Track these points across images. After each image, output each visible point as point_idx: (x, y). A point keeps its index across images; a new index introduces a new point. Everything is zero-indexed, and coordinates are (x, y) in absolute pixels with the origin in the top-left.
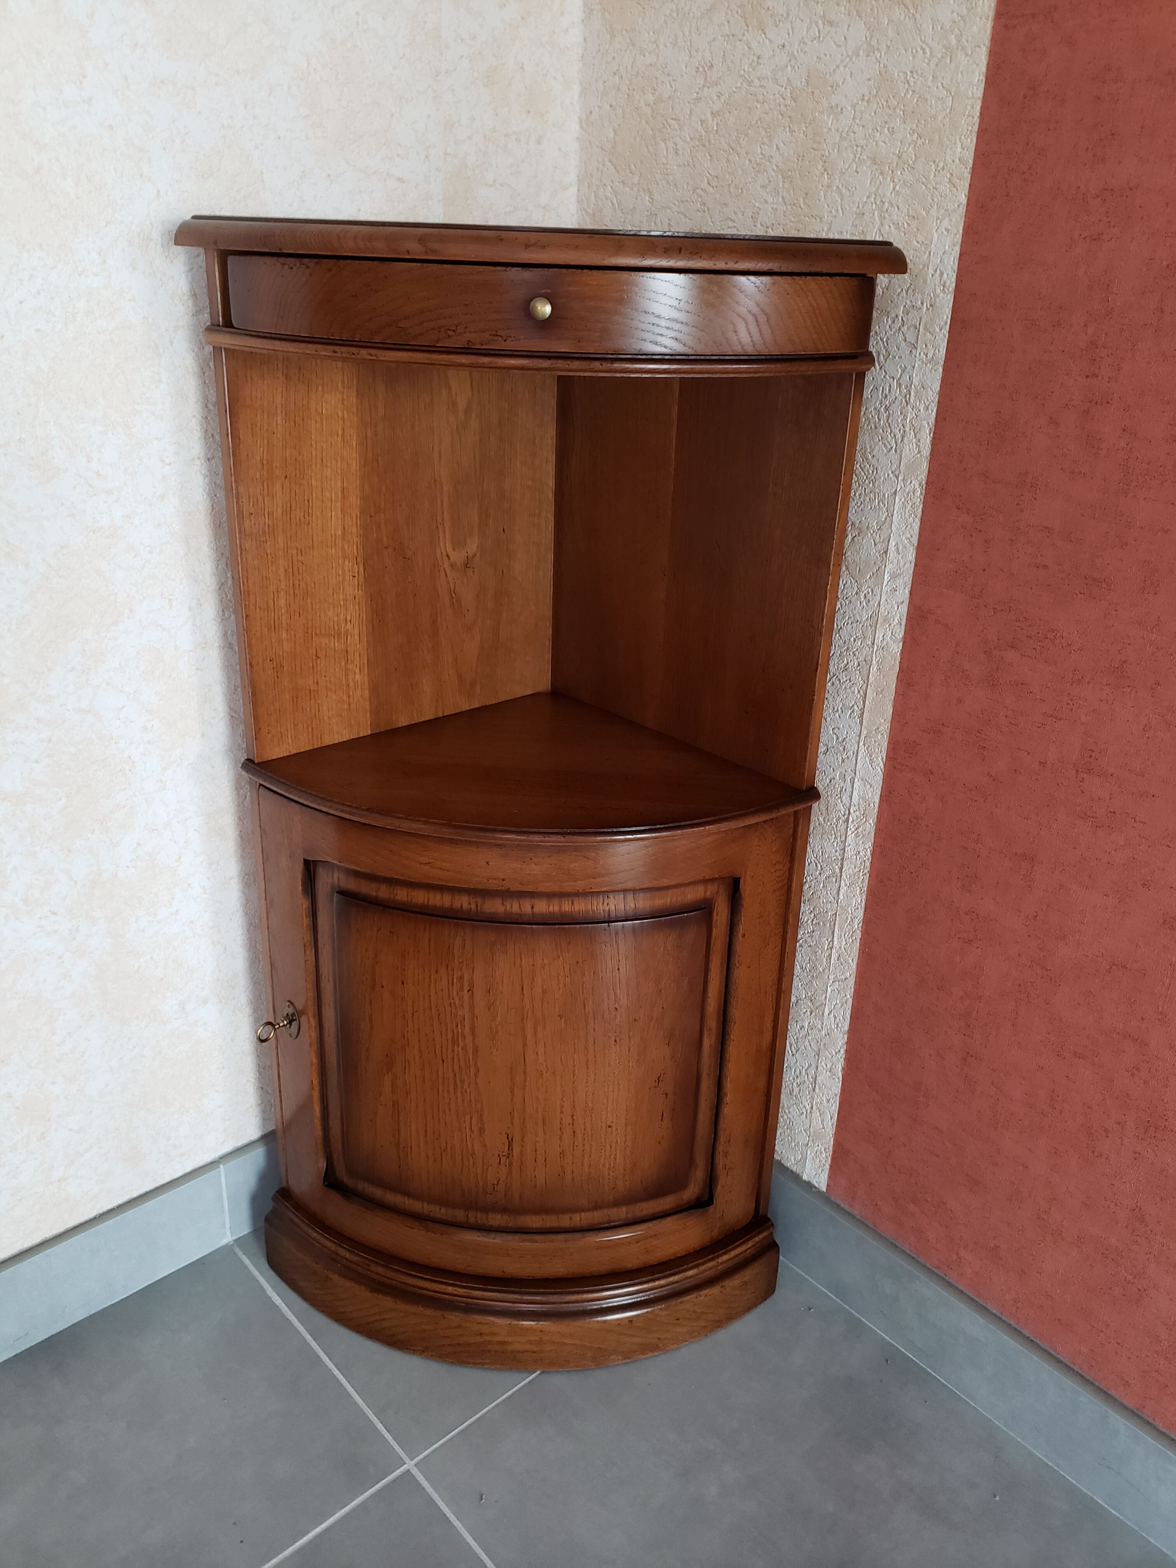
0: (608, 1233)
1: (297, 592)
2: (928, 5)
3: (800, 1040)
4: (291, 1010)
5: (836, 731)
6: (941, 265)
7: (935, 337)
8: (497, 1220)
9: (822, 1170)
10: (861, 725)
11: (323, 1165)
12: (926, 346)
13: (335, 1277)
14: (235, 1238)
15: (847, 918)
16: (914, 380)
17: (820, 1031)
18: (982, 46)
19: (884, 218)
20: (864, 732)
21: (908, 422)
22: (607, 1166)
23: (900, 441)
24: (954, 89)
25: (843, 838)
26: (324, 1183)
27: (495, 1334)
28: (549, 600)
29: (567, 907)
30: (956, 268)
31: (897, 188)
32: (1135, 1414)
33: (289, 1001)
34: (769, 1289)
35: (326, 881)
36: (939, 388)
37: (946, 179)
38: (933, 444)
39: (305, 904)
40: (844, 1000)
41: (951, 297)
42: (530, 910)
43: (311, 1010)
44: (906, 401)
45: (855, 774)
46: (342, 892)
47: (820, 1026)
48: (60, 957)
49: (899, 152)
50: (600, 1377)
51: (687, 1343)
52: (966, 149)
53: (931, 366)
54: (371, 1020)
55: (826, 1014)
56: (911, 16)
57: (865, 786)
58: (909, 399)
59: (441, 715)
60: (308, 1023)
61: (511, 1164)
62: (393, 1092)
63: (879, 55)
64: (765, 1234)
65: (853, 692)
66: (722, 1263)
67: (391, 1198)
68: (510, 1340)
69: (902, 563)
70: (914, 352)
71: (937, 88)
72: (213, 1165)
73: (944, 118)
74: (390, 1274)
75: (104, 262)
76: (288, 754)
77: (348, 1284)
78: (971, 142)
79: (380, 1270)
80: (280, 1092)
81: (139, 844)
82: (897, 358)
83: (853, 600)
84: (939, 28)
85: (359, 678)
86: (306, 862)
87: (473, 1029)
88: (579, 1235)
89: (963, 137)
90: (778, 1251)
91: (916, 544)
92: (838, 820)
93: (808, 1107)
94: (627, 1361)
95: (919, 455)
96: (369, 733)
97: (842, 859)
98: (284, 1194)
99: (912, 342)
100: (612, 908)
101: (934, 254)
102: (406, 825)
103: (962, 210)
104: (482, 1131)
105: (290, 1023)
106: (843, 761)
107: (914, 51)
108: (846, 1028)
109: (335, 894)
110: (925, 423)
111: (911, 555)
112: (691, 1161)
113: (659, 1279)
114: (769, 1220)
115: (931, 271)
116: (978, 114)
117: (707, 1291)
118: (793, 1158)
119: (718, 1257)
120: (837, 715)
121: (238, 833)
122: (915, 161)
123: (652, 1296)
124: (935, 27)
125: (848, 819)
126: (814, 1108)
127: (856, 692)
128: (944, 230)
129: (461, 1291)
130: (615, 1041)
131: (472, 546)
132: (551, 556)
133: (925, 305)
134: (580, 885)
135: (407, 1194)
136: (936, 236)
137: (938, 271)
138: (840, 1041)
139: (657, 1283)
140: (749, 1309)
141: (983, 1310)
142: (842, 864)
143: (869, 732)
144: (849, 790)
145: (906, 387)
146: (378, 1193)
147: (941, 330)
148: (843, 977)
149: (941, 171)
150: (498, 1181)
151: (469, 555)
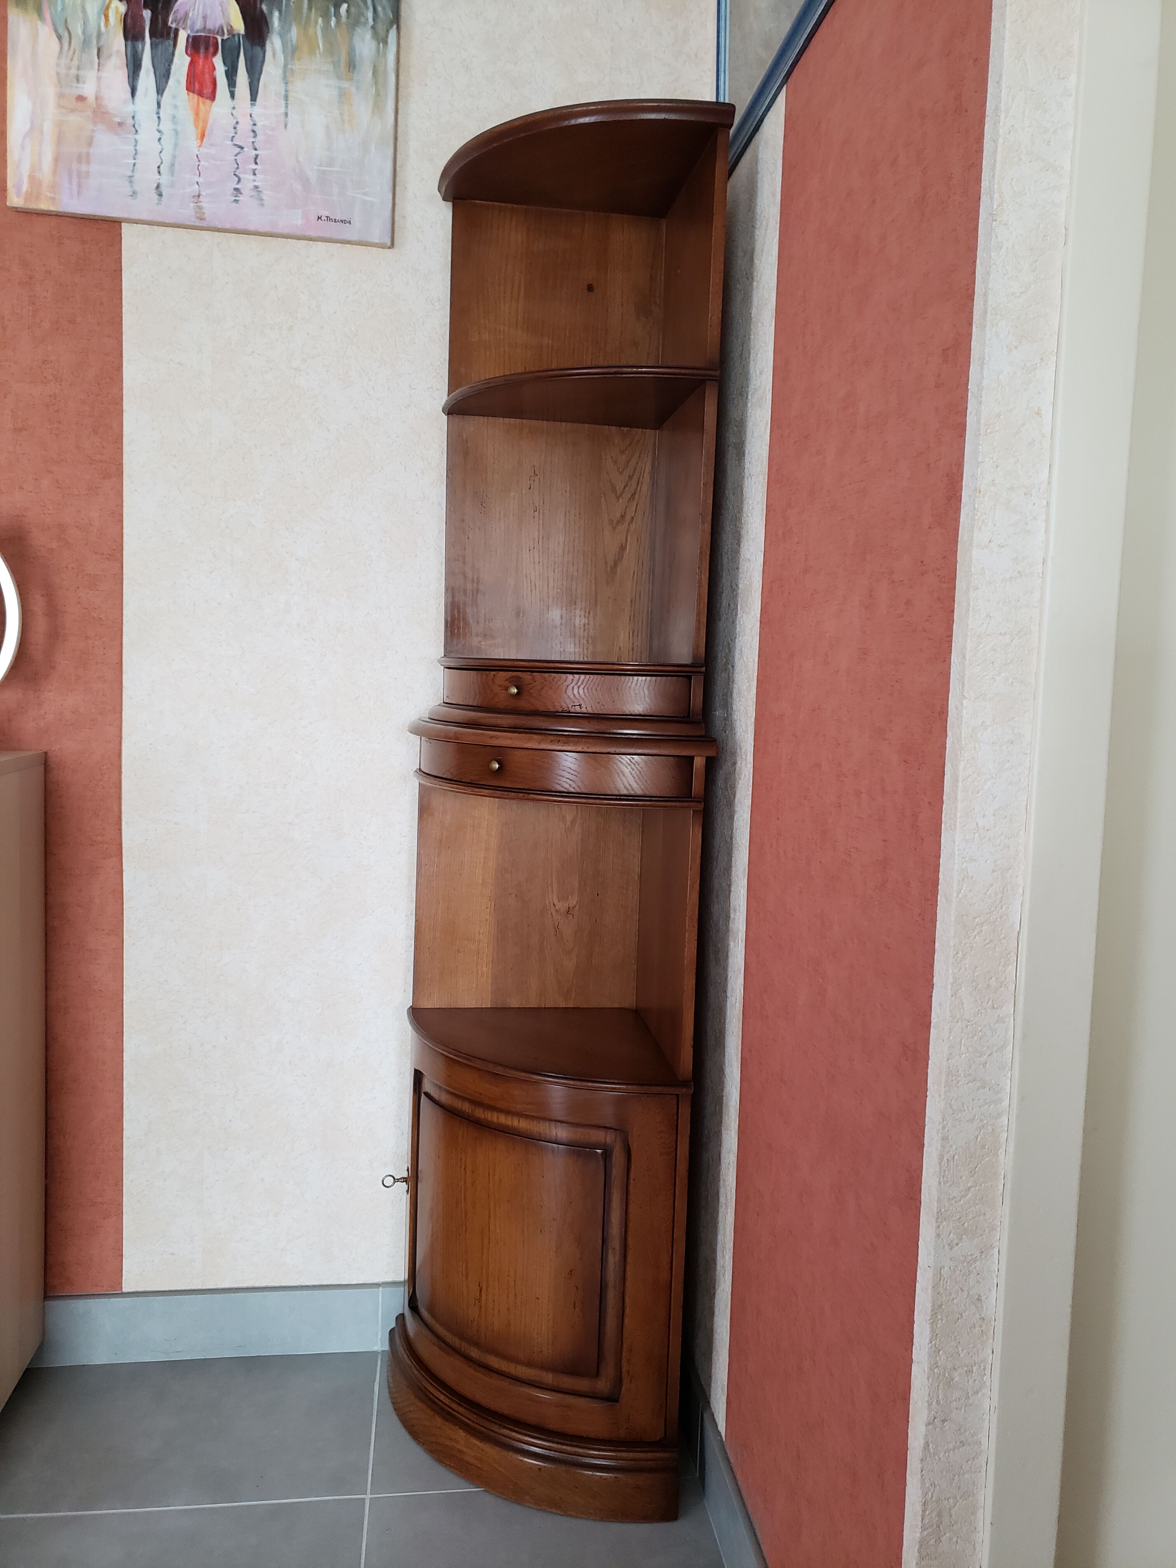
9: (724, 1419)
14: (383, 1349)
24: (753, 658)
26: (409, 1304)
27: (458, 1442)
28: (634, 945)
34: (671, 1514)
36: (750, 821)
37: (751, 704)
43: (412, 1172)
53: (748, 810)
54: (426, 1181)
60: (411, 1182)
61: (481, 1307)
68: (466, 1453)
72: (377, 1285)
75: (384, 738)
81: (358, 1048)
85: (486, 970)
86: (416, 1071)
88: (520, 1384)
94: (536, 1505)
96: (489, 1006)
103: (754, 721)
104: (467, 1275)
109: (423, 1094)
112: (603, 1357)
115: (749, 755)
126: (723, 1363)
130: (541, 1231)
131: (573, 901)
132: (636, 916)
150: (474, 1319)
151: (571, 907)
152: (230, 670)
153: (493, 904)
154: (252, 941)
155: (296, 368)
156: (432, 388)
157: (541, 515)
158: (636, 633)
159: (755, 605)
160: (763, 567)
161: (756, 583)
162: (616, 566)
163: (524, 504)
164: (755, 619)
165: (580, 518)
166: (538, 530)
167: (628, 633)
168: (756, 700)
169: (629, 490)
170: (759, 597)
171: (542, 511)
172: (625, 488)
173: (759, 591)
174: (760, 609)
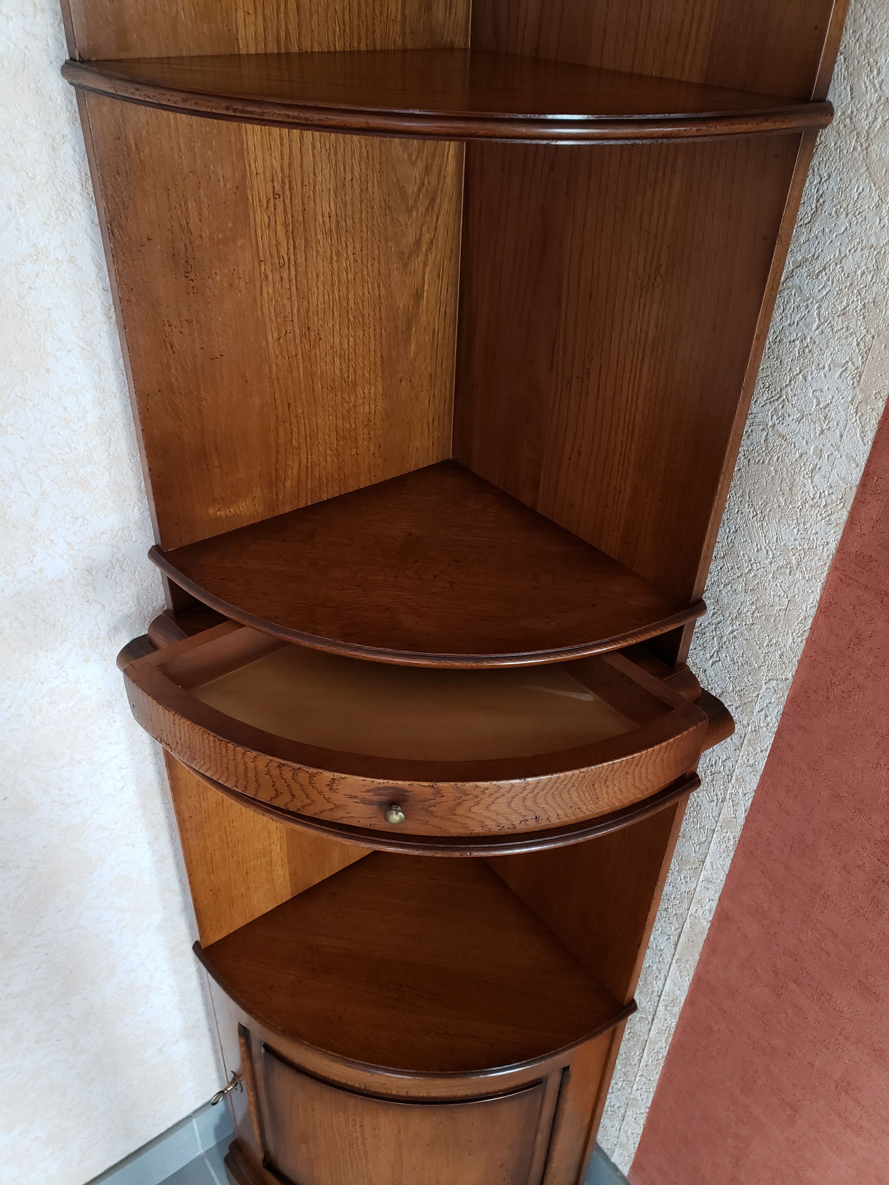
2: (775, 522)
6: (766, 709)
7: (756, 753)
9: (626, 1165)
10: (675, 950)
12: (748, 755)
14: (205, 1150)
15: (654, 1049)
16: (736, 770)
17: (629, 1094)
18: (818, 580)
19: (722, 647)
20: (676, 957)
21: (728, 793)
23: (720, 801)
24: (790, 595)
30: (779, 718)
31: (735, 633)
35: (255, 1038)
36: (755, 788)
37: (777, 653)
38: (747, 819)
40: (648, 1090)
44: (728, 778)
45: (668, 974)
47: (629, 1092)
49: (739, 609)
52: (796, 644)
53: (751, 770)
55: (634, 1088)
56: (758, 519)
57: (675, 985)
58: (731, 779)
60: (247, 1085)
63: (728, 530)
65: (671, 928)
69: (714, 878)
71: (776, 585)
72: (188, 1118)
73: (780, 610)
78: (801, 641)
82: (723, 746)
84: (782, 544)
85: (282, 871)
86: (241, 1026)
87: (364, 1143)
89: (794, 634)
91: (727, 872)
92: (653, 991)
93: (618, 1127)
95: (735, 820)
96: (290, 898)
99: (737, 744)
101: (761, 698)
103: (789, 683)
106: (659, 962)
107: (759, 546)
109: (263, 1047)
110: (742, 803)
111: (723, 877)
115: (757, 708)
116: (809, 626)
118: (605, 1145)
122: (753, 624)
124: (779, 541)
125: (660, 996)
126: (623, 1131)
127: (673, 929)
128: (771, 687)
130: (470, 1154)
133: (750, 727)
136: (765, 687)
137: (764, 712)
142: (653, 1018)
143: (681, 959)
144: (663, 980)
145: (729, 770)
147: (762, 751)
148: (649, 1078)
149: (774, 645)
157: (293, 273)
158: (436, 422)
159: (808, 525)
160: (854, 490)
161: (818, 495)
162: (409, 328)
163: (262, 258)
164: (806, 546)
165: (355, 261)
166: (290, 299)
167: (426, 425)
168: (800, 662)
169: (427, 191)
170: (829, 524)
171: (293, 263)
172: (420, 189)
173: (833, 518)
174: (833, 546)
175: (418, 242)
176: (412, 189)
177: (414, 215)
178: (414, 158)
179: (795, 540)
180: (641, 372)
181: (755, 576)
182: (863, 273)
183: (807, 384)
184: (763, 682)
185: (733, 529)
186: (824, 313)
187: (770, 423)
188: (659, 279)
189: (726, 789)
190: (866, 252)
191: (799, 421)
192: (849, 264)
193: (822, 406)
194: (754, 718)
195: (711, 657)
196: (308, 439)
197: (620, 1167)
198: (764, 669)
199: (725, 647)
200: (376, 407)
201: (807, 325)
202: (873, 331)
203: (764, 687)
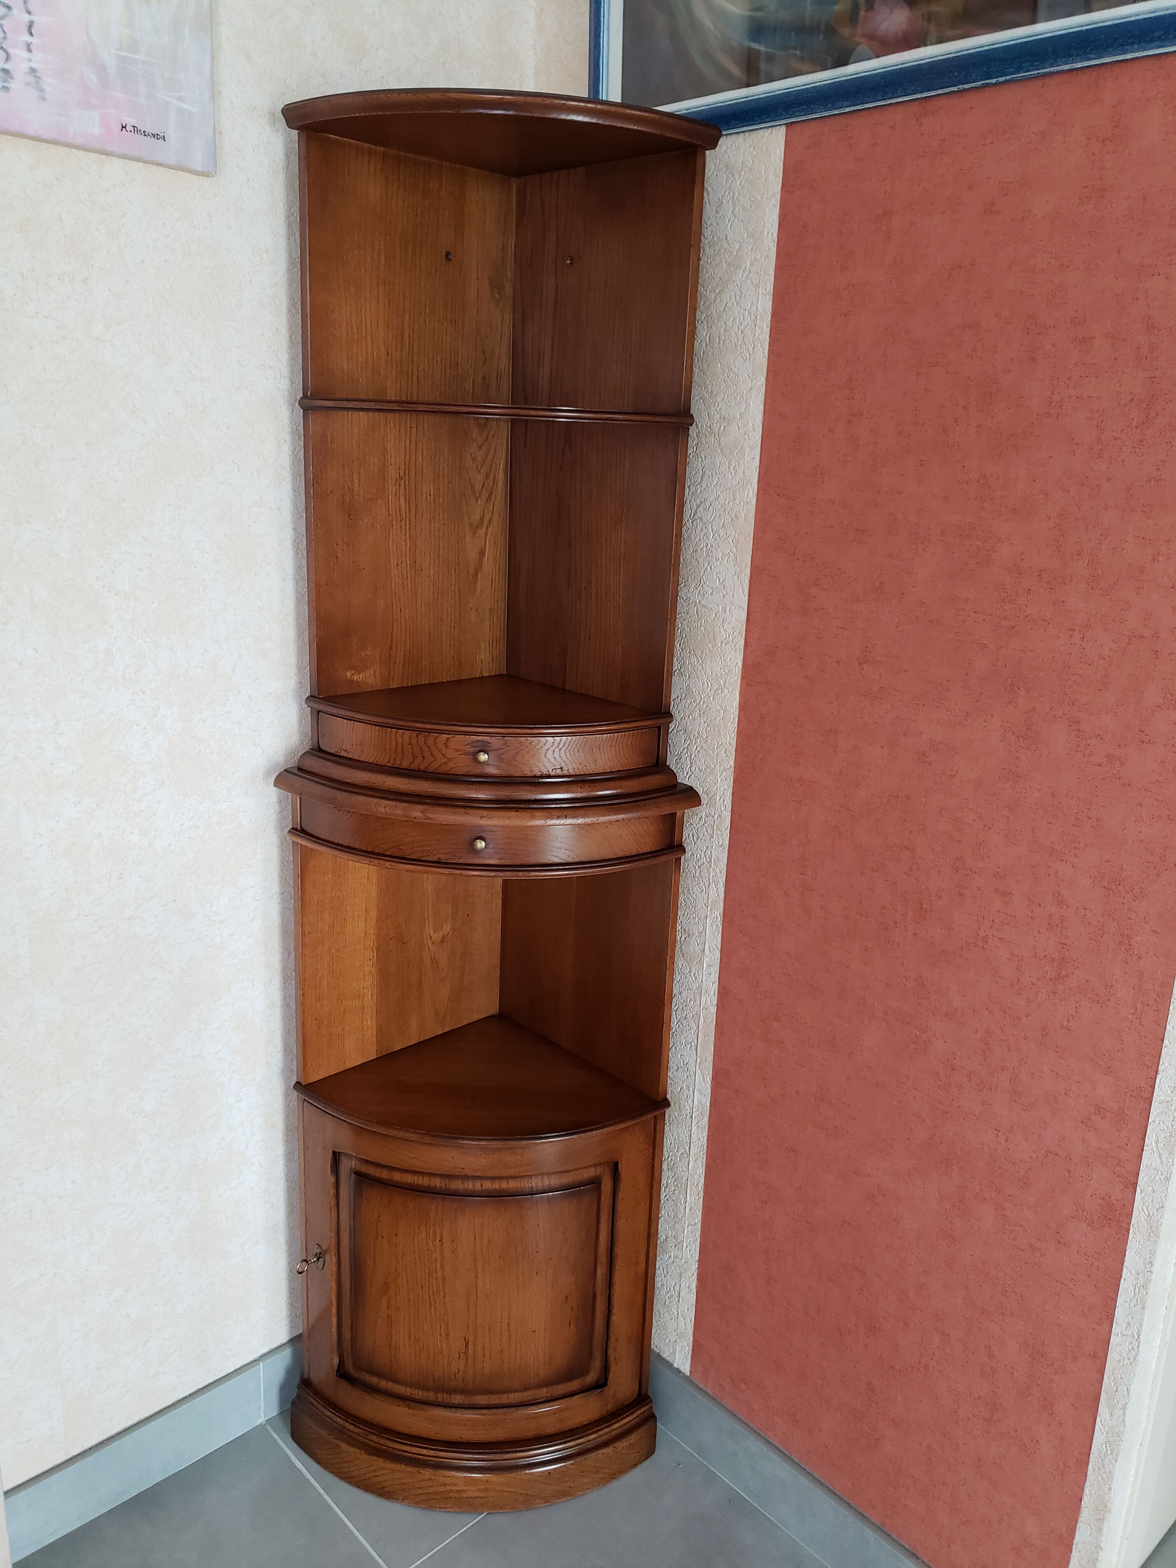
0: (534, 1408)
1: (334, 975)
3: (669, 1265)
4: (319, 1251)
5: (682, 1057)
6: (723, 796)
8: (457, 1399)
9: (686, 1360)
10: (697, 1055)
11: (336, 1361)
12: (717, 840)
13: (343, 1445)
14: (267, 1419)
15: (694, 1183)
16: (713, 856)
17: (681, 1259)
18: (737, 689)
20: (698, 1060)
21: (711, 877)
22: (532, 1358)
23: (707, 887)
24: (724, 707)
25: (690, 1128)
26: (337, 1373)
27: (455, 1485)
28: (498, 954)
29: (504, 1185)
30: (732, 800)
32: (880, 1529)
33: (318, 1244)
34: (651, 1451)
35: (346, 1165)
36: (726, 862)
37: (723, 751)
38: (726, 893)
39: (333, 1180)
40: (695, 1239)
41: (729, 814)
42: (480, 1188)
43: (333, 1250)
44: (709, 865)
45: (695, 1086)
46: (357, 1173)
47: (681, 1256)
48: (168, 1217)
49: (698, 730)
50: (529, 1516)
51: (590, 1490)
52: (732, 738)
53: (721, 849)
54: (374, 1259)
55: (685, 1246)
56: (700, 663)
57: (701, 1095)
58: (711, 865)
59: (423, 1040)
60: (331, 1259)
61: (467, 1358)
62: (388, 1309)
63: (685, 677)
64: (646, 1408)
65: (691, 1033)
66: (615, 1430)
67: (384, 1384)
68: (465, 1488)
69: (713, 960)
70: (712, 839)
71: (716, 703)
72: (255, 1362)
73: (720, 720)
74: (382, 1441)
75: (230, 794)
76: (323, 1077)
77: (352, 1449)
78: (734, 736)
79: (375, 1438)
80: (308, 1308)
81: (222, 1138)
82: (703, 842)
83: (687, 976)
84: (715, 675)
85: (370, 1022)
86: (334, 1153)
87: (442, 1265)
88: (513, 1409)
89: (730, 731)
90: (656, 1421)
91: (720, 950)
92: (687, 1115)
93: (676, 1314)
94: (547, 1504)
95: (718, 897)
96: (375, 1057)
97: (690, 1142)
98: (306, 1383)
99: (711, 835)
100: (534, 1184)
101: (719, 789)
102: (401, 1134)
103: (732, 769)
104: (447, 1335)
105: (318, 1260)
106: (688, 1077)
107: (703, 681)
108: (697, 1258)
109: (353, 1175)
110: (720, 880)
111: (718, 955)
112: (591, 1354)
113: (569, 1441)
114: (649, 1397)
115: (718, 798)
116: (737, 722)
117: (603, 1450)
118: (667, 1351)
119: (612, 1425)
120: (682, 1047)
121: (284, 1125)
122: (707, 737)
123: (565, 1454)
124: (713, 673)
125: (692, 1116)
126: (680, 1314)
127: (693, 1033)
128: (724, 778)
129: (432, 1453)
130: (537, 1273)
131: (447, 928)
132: (499, 926)
133: (717, 816)
134: (512, 1172)
135: (395, 1381)
137: (722, 799)
138: (694, 1267)
139: (568, 1444)
140: (635, 1465)
141: (789, 1459)
142: (690, 1146)
143: (701, 1061)
144: (692, 1097)
145: (709, 858)
146: (374, 1380)
147: (726, 831)
148: (694, 1223)
149: (720, 746)
150: (458, 1371)
151: (445, 934)
152: (41, 748)
153: (375, 953)
154: (97, 1065)
155: (98, 338)
156: (264, 366)
157: (408, 525)
158: (495, 643)
159: (726, 656)
160: (745, 625)
161: (728, 636)
162: (476, 574)
163: (391, 513)
164: (727, 671)
165: (444, 524)
166: (405, 541)
167: (487, 644)
168: (736, 750)
169: (487, 489)
170: (735, 651)
171: (408, 519)
172: (482, 487)
173: (737, 646)
174: (740, 664)
175: (482, 519)
176: (478, 486)
177: (479, 501)
178: (479, 468)
179: (721, 669)
180: (619, 574)
181: (704, 702)
182: (728, 503)
183: (713, 571)
184: (719, 776)
185: (688, 676)
186: (715, 528)
187: (698, 601)
188: (623, 517)
189: (709, 875)
190: (728, 491)
191: (712, 594)
192: (721, 499)
193: (721, 581)
194: (717, 807)
195: (687, 774)
196: (411, 636)
197: (682, 1369)
198: (718, 766)
199: (694, 762)
200: (454, 623)
201: (708, 538)
202: (738, 532)
203: (719, 780)
